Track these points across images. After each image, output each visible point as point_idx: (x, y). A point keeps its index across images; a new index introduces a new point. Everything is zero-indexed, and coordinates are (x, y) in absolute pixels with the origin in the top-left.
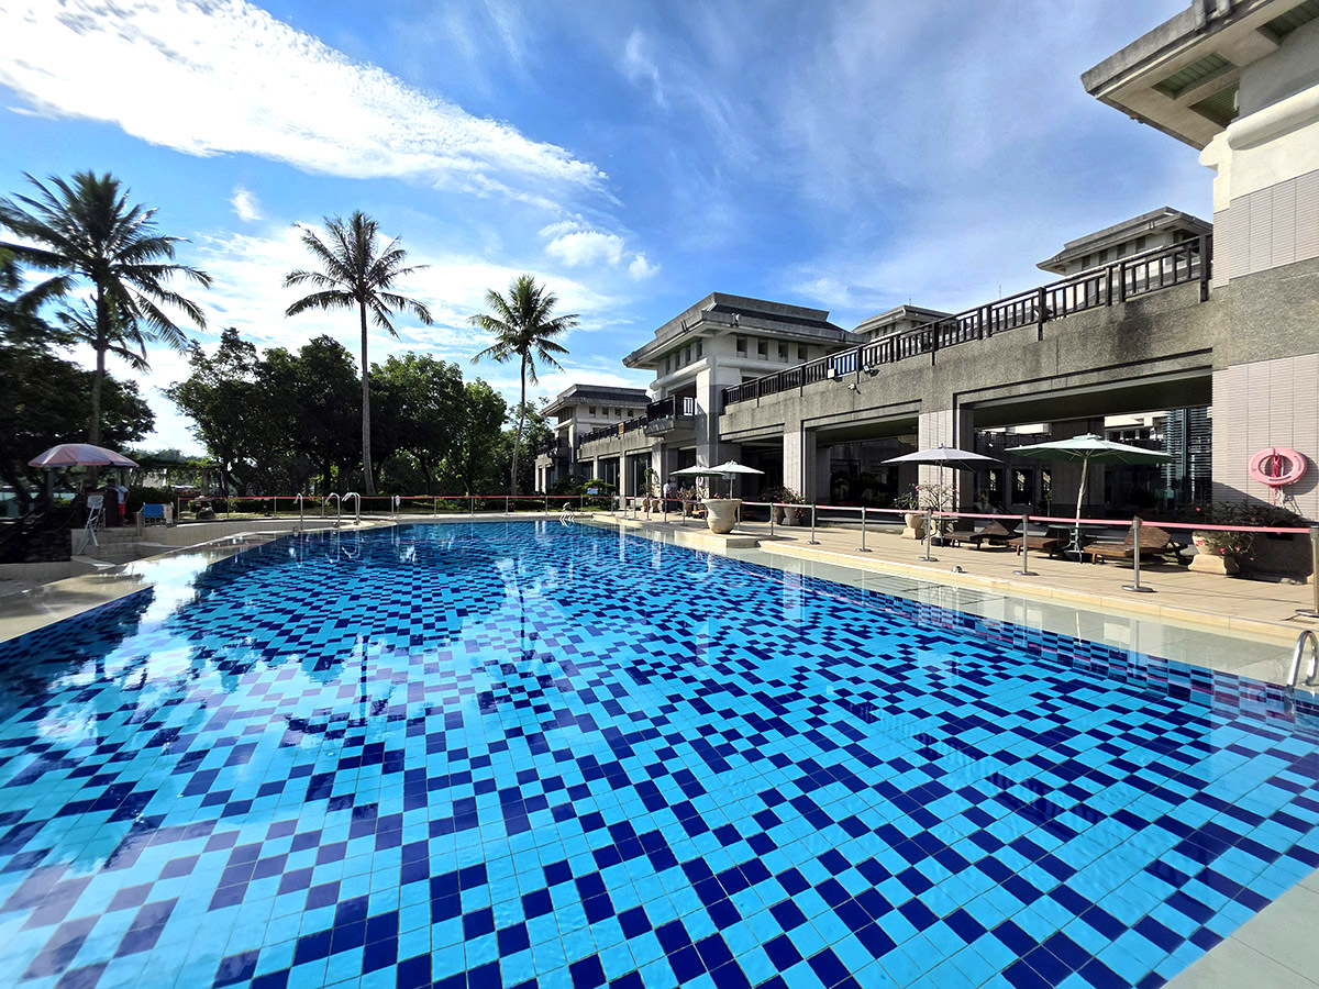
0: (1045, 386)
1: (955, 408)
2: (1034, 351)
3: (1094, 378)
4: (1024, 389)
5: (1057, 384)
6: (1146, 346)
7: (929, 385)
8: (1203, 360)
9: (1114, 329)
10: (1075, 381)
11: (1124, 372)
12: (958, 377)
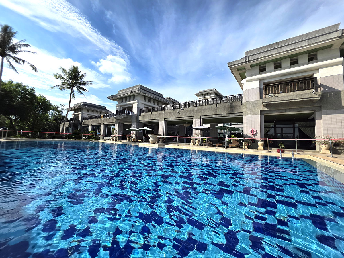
0: (218, 116)
1: (201, 119)
2: (216, 109)
3: (226, 115)
4: (214, 116)
5: (220, 116)
6: (234, 111)
7: (195, 113)
8: (242, 114)
9: (229, 107)
10: (223, 115)
11: (230, 115)
12: (201, 112)
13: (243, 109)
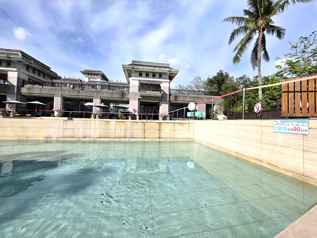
0: (113, 98)
1: (100, 99)
2: (112, 93)
3: (119, 99)
6: (124, 96)
8: (129, 99)
9: (121, 93)
10: (117, 98)
11: (122, 99)
12: (101, 94)
13: (130, 96)
